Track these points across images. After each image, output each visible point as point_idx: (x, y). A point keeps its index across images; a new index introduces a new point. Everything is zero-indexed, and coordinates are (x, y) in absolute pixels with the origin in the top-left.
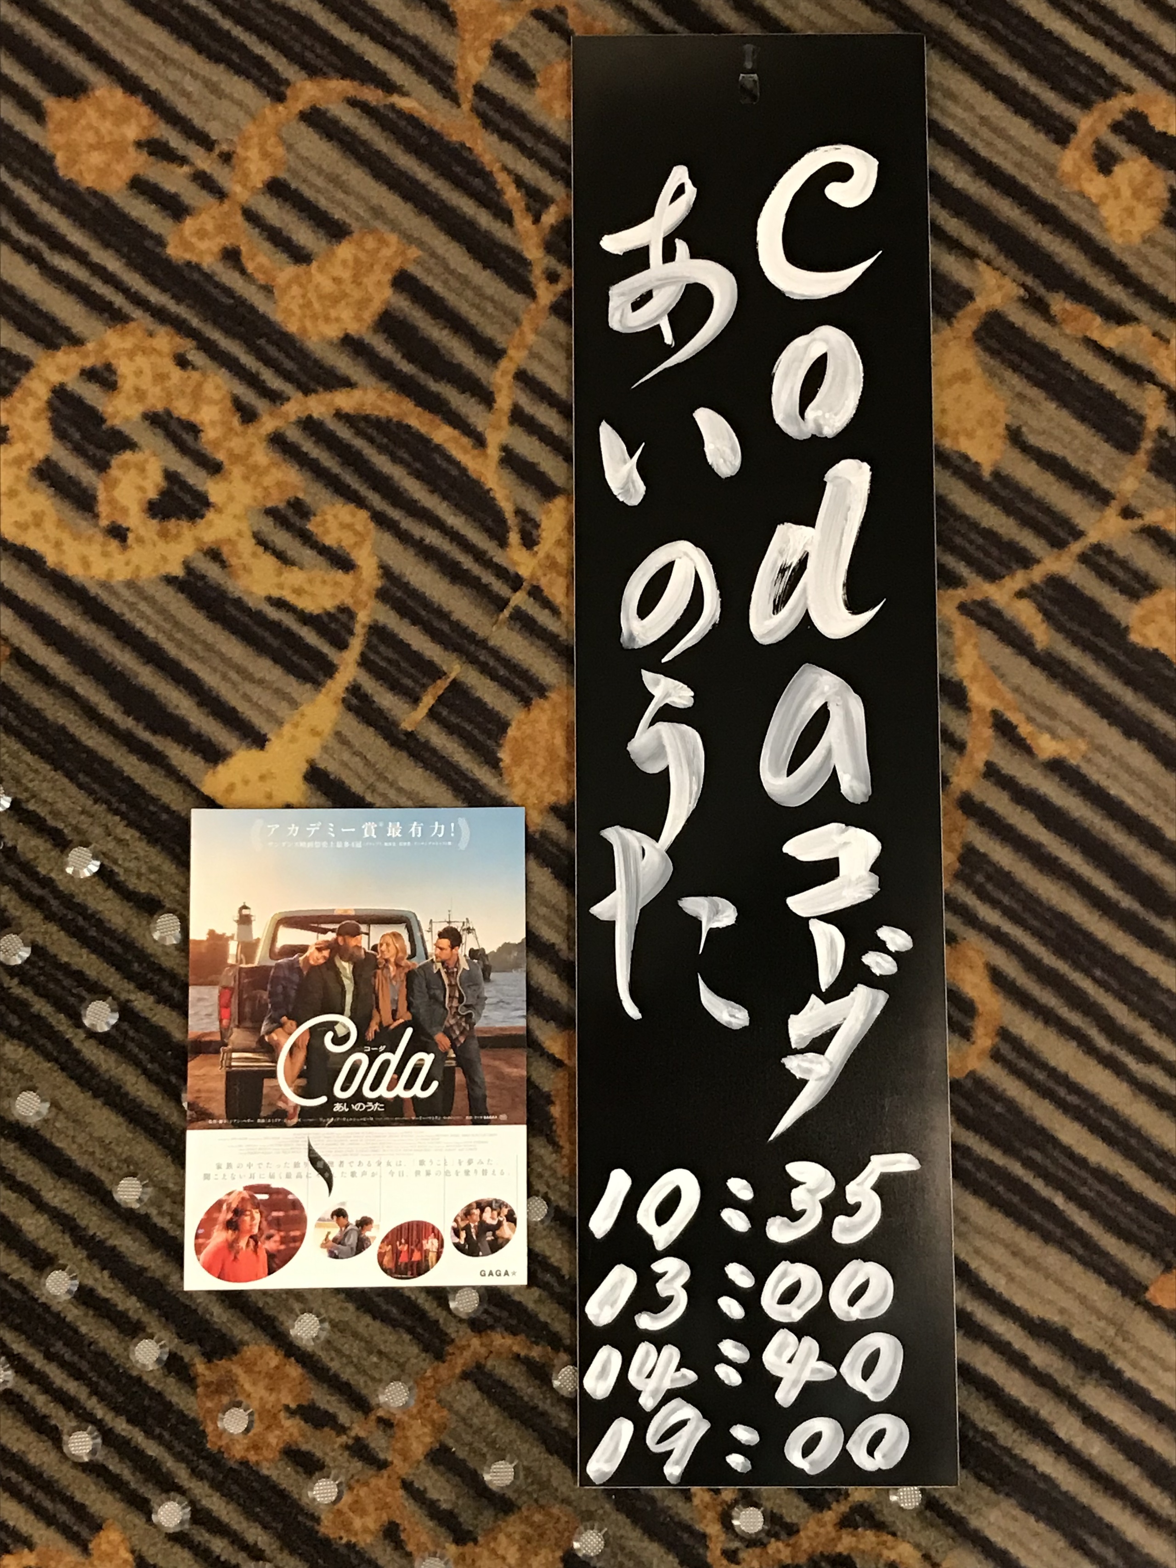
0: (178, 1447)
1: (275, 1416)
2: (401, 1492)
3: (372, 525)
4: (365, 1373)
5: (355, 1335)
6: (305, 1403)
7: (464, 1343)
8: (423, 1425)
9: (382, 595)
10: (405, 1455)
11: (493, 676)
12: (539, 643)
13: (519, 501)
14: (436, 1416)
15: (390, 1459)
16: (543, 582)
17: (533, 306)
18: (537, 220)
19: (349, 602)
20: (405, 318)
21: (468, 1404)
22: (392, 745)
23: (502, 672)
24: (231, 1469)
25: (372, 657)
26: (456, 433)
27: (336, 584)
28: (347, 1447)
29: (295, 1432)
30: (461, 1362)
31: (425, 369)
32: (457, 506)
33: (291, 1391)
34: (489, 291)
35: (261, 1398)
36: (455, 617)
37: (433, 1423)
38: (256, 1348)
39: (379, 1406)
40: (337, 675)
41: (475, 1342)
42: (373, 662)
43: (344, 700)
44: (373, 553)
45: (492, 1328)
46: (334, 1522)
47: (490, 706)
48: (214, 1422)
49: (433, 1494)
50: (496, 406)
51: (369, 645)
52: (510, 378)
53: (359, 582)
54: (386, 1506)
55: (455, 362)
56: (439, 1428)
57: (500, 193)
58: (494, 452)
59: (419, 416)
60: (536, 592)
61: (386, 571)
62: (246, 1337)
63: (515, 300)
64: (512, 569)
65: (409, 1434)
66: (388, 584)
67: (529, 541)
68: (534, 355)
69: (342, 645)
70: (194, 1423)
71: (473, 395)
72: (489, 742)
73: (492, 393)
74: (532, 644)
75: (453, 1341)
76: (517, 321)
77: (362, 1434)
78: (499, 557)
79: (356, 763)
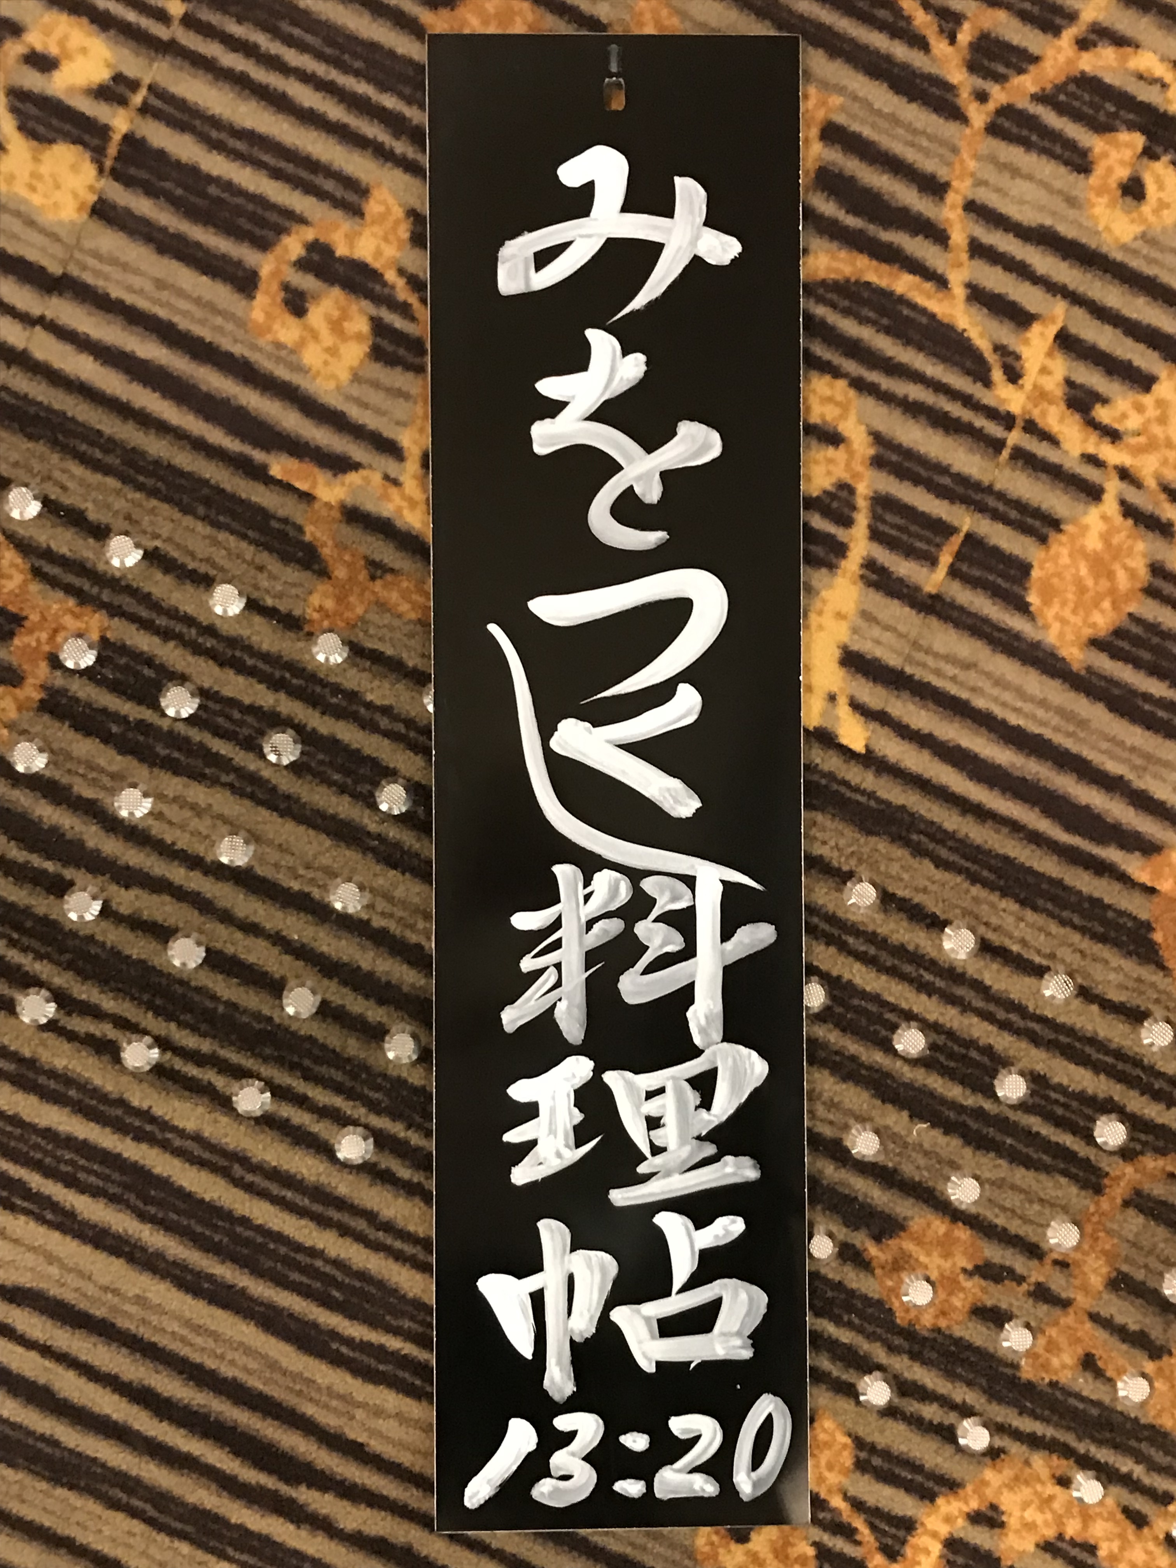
0: (870, 1328)
1: (954, 1281)
2: (1088, 1325)
3: (852, 393)
4: (1031, 1222)
5: (1013, 1187)
6: (980, 1263)
7: (1118, 1173)
8: (1097, 1258)
9: (878, 462)
10: (1085, 1288)
11: (1007, 521)
12: (1044, 476)
13: (995, 336)
14: (1107, 1247)
15: (1072, 1296)
16: (1036, 414)
17: (968, 131)
18: (952, 40)
19: (846, 477)
20: (841, 170)
21: (1135, 1230)
22: (920, 611)
23: (1013, 514)
24: (925, 1339)
25: (882, 527)
26: (917, 279)
27: (830, 461)
28: (1030, 1294)
29: (976, 1290)
30: (1118, 1192)
31: (872, 220)
32: (935, 355)
33: (964, 1253)
34: (919, 125)
35: (939, 1267)
36: (955, 469)
37: (1105, 1253)
38: (922, 1220)
39: (1051, 1250)
40: (849, 554)
41: (1129, 1170)
42: (884, 533)
43: (862, 577)
44: (860, 421)
45: (1142, 1153)
46: (1033, 1366)
47: (1008, 552)
48: (898, 1297)
49: (1119, 1319)
50: (951, 242)
51: (876, 517)
52: (960, 211)
53: (851, 453)
54: (1079, 1340)
55: (900, 205)
56: (1110, 1256)
57: (909, 19)
58: (959, 291)
59: (876, 271)
60: (1031, 427)
61: (877, 438)
62: (909, 1213)
63: (949, 129)
64: (1002, 408)
65: (1086, 1269)
66: (881, 450)
67: (1014, 376)
68: (980, 183)
69: (847, 522)
70: (879, 1304)
71: (926, 237)
72: (1016, 589)
73: (945, 230)
74: (1038, 479)
75: (1107, 1174)
76: (955, 150)
77: (1041, 1279)
78: (987, 398)
79: (887, 637)
